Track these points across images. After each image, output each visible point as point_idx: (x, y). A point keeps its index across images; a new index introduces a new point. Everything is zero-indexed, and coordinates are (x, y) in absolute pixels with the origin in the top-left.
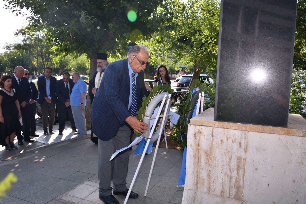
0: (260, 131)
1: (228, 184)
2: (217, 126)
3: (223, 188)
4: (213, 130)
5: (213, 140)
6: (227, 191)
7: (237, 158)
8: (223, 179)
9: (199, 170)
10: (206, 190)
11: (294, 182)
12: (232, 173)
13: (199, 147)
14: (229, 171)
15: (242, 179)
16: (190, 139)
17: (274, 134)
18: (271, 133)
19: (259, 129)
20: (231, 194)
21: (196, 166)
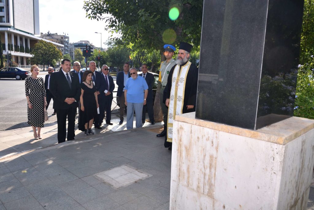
0: (230, 132)
1: (202, 180)
2: (195, 124)
3: (199, 183)
4: (191, 127)
5: (191, 136)
6: (201, 187)
7: (210, 156)
8: (198, 175)
9: (180, 163)
10: (185, 183)
11: (259, 188)
12: (206, 170)
13: (181, 142)
14: (203, 168)
15: (213, 178)
16: (175, 134)
17: (241, 135)
18: (239, 135)
19: (229, 130)
20: (205, 191)
21: (179, 159)
